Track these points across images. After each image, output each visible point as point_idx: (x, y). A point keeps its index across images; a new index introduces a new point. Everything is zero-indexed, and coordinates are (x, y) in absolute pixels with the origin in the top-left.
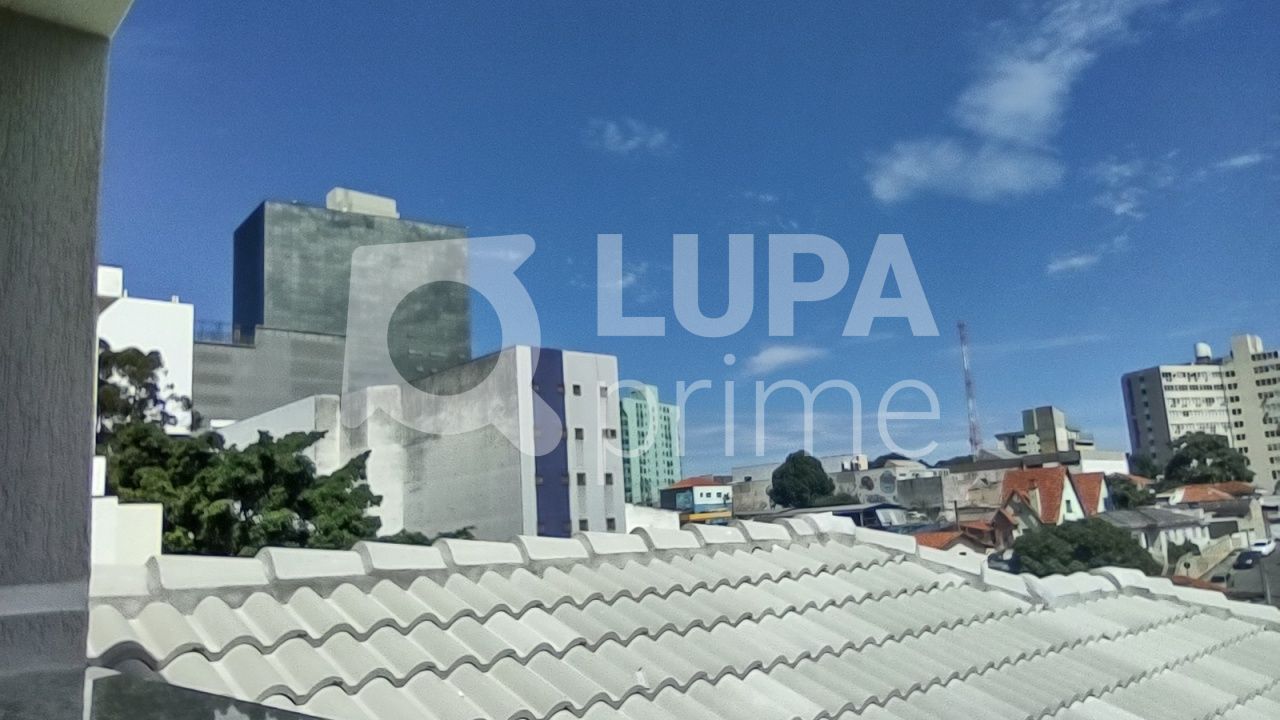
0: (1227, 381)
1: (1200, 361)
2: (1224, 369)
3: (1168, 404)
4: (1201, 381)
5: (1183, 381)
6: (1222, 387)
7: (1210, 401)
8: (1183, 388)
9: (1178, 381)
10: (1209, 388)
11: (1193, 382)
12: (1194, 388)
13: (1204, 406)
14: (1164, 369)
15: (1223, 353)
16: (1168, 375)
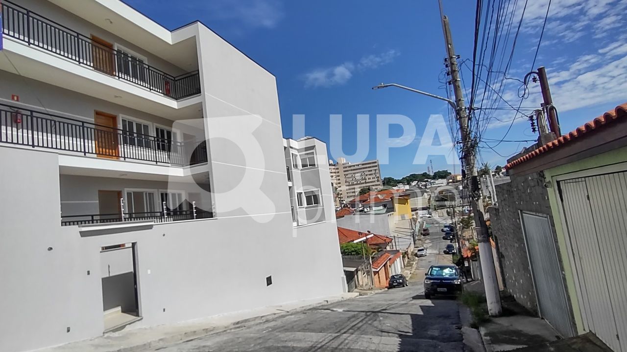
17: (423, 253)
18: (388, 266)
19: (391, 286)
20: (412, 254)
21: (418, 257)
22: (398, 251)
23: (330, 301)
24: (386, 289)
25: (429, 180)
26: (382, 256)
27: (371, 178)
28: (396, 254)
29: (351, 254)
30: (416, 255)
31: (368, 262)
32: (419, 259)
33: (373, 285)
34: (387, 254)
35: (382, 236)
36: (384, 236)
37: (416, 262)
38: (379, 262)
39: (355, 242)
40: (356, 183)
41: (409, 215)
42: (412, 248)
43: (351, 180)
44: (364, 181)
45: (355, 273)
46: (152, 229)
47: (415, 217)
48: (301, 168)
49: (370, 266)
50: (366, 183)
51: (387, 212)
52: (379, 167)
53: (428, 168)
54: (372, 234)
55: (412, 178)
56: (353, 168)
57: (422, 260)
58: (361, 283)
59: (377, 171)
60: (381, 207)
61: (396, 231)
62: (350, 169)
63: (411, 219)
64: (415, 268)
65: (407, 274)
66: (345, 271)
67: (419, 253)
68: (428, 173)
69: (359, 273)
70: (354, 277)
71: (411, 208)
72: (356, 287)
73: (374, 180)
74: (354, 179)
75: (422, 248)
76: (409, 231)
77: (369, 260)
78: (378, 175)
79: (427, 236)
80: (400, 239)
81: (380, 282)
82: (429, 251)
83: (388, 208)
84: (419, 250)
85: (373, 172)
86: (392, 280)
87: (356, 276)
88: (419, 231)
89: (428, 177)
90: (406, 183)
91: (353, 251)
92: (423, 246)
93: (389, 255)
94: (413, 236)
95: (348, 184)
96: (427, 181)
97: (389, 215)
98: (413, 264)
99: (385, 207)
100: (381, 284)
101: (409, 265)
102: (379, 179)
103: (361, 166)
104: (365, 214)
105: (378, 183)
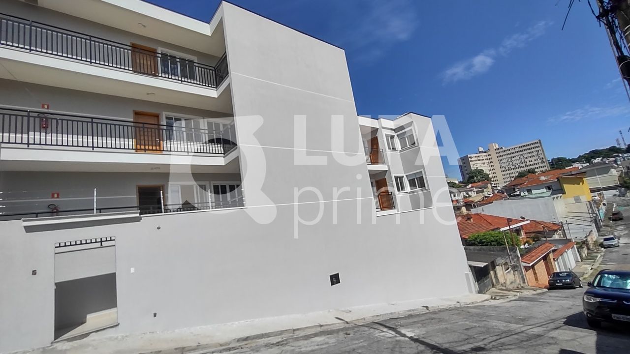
0: (488, 157)
1: (480, 152)
2: (487, 154)
3: (471, 165)
4: (481, 158)
5: (476, 159)
6: (487, 159)
7: (484, 164)
8: (476, 161)
9: (473, 159)
10: (483, 160)
11: (478, 159)
12: (479, 160)
13: (482, 165)
14: (469, 156)
15: (487, 150)
16: (470, 157)
17: (614, 242)
18: (552, 260)
19: (552, 287)
20: (594, 244)
21: (605, 248)
22: (570, 240)
23: (432, 307)
24: (546, 290)
25: (620, 155)
26: (539, 246)
27: (533, 160)
28: (566, 244)
29: (491, 245)
30: (602, 245)
31: (515, 254)
32: (606, 251)
33: (524, 283)
34: (547, 244)
35: (546, 223)
36: (550, 223)
37: (603, 254)
38: (533, 254)
39: (501, 230)
40: (514, 167)
41: (586, 197)
42: (595, 236)
43: (508, 164)
44: (524, 164)
45: (490, 268)
46: (140, 221)
47: (597, 198)
48: (400, 149)
49: (518, 260)
50: (526, 166)
51: (552, 194)
52: (542, 147)
53: (617, 140)
54: (527, 220)
55: (593, 155)
56: (508, 152)
57: (612, 252)
58: (501, 280)
59: (540, 152)
60: (544, 190)
61: (567, 216)
62: (504, 153)
63: (589, 202)
64: (599, 262)
65: (586, 269)
66: (470, 266)
67: (606, 243)
68: (617, 147)
69: (498, 269)
70: (488, 273)
71: (590, 189)
72: (493, 286)
73: (537, 162)
74: (511, 163)
75: (612, 236)
76: (588, 215)
77: (515, 252)
78: (541, 157)
79: (619, 222)
80: (571, 226)
81: (536, 279)
82: (623, 241)
83: (553, 190)
84: (606, 240)
85: (535, 153)
86: (555, 279)
87: (492, 273)
88: (606, 215)
89: (618, 151)
90: (585, 162)
91: (492, 241)
92: (613, 234)
93: (551, 246)
94: (596, 221)
95: (504, 169)
96: (618, 156)
97: (554, 198)
98: (597, 257)
99: (549, 189)
100: (540, 282)
101: (589, 257)
102: (544, 160)
103: (518, 149)
104: (522, 198)
105: (544, 165)
